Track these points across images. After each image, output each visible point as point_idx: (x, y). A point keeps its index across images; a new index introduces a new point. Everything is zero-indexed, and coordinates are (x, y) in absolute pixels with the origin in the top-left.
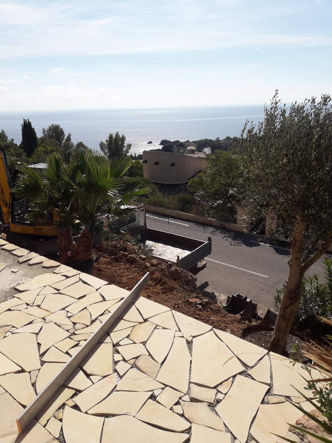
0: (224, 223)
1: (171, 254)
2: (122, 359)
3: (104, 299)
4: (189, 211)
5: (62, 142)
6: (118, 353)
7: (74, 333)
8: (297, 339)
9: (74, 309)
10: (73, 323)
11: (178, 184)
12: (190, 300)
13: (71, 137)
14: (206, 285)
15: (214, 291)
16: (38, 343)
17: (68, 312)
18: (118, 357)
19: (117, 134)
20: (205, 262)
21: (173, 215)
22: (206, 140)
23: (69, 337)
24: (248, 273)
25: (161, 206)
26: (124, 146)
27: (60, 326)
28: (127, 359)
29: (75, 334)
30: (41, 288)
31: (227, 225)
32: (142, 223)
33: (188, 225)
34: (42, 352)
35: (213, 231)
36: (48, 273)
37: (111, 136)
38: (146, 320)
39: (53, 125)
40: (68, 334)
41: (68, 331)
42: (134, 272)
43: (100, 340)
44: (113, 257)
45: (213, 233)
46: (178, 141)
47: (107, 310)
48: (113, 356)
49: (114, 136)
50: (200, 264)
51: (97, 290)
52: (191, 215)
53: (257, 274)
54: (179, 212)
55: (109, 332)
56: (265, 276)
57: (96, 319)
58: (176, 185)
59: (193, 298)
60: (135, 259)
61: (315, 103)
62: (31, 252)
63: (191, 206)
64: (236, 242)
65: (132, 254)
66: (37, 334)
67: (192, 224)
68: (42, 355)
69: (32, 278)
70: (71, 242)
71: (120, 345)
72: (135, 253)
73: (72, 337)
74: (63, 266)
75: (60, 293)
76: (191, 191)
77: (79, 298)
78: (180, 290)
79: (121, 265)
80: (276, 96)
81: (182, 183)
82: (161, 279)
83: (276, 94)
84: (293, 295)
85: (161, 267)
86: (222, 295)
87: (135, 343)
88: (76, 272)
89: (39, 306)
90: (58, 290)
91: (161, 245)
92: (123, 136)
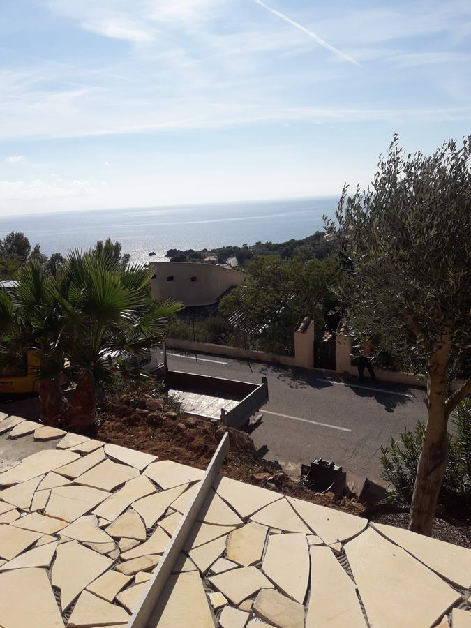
0: (276, 357)
1: (211, 407)
2: (227, 601)
3: (159, 489)
4: (225, 343)
5: (26, 256)
6: (215, 590)
7: (119, 557)
8: (442, 522)
9: (109, 510)
10: (112, 537)
11: (203, 306)
12: (257, 477)
13: (40, 249)
14: (264, 450)
15: (277, 459)
16: (54, 587)
17: (98, 517)
18: (218, 600)
19: (109, 242)
20: (260, 416)
21: (203, 350)
22: (229, 247)
23: (112, 567)
24: (322, 426)
25: (184, 338)
26: (120, 258)
27: (90, 547)
28: (236, 601)
29: (123, 561)
30: (41, 478)
31: (283, 359)
32: (160, 365)
33: (226, 363)
34: (64, 606)
35: (263, 370)
36: (46, 449)
37: (99, 245)
38: (246, 520)
39: (13, 233)
40: (109, 562)
41: (106, 555)
42: (160, 439)
43: (174, 567)
44: (124, 419)
45: (264, 372)
46: (191, 251)
47: (169, 507)
48: (208, 597)
49: (104, 244)
50: (253, 420)
51: (141, 472)
52: (228, 348)
53: (336, 427)
54: (210, 344)
55: (185, 550)
56: (347, 430)
57: (155, 526)
58: (199, 307)
59: (259, 472)
60: (161, 419)
61: (455, 150)
62: (9, 416)
63: (227, 335)
64: (297, 382)
65: (154, 411)
66: (48, 568)
67: (231, 360)
68: (67, 613)
69: (20, 460)
70: (60, 399)
71: (213, 574)
72: (160, 409)
73: (118, 567)
74: (70, 435)
75: (76, 484)
76: (225, 314)
77: (114, 490)
78: (237, 461)
79: (139, 431)
80: (395, 143)
81: (208, 304)
82: (206, 446)
83: (395, 140)
84: (439, 452)
85: (202, 428)
86: (290, 464)
87: (240, 566)
88: (95, 443)
89: (42, 512)
90: (72, 478)
91: (192, 395)
92: (117, 243)
